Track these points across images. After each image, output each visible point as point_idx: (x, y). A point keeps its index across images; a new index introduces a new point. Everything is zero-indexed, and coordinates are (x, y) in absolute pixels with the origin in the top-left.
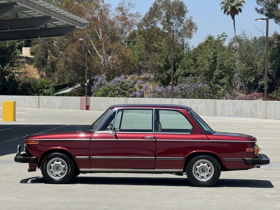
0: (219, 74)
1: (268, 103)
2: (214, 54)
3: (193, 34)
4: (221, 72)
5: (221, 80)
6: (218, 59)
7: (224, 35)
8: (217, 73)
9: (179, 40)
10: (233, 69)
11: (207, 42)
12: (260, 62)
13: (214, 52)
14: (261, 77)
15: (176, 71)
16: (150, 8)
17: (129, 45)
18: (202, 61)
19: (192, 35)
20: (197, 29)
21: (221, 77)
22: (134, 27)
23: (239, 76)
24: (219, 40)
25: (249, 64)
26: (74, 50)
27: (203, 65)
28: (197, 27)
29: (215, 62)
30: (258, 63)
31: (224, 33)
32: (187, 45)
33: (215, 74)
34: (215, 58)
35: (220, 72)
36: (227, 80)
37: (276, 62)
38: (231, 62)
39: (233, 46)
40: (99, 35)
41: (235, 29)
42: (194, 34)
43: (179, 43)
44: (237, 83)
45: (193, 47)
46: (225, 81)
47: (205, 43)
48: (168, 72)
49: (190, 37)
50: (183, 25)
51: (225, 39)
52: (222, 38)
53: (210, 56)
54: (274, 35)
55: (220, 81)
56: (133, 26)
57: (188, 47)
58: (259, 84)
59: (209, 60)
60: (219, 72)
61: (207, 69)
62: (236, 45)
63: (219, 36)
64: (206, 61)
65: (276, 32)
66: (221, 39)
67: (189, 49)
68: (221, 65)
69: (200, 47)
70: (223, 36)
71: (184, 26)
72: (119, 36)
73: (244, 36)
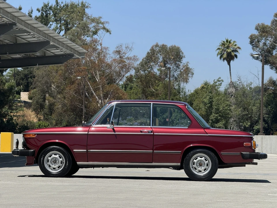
0: (215, 118)
1: (264, 138)
2: (210, 99)
3: (189, 79)
4: (217, 116)
5: (217, 124)
6: (213, 103)
7: (219, 79)
8: (213, 117)
9: (175, 85)
10: (228, 114)
11: (203, 88)
12: (255, 108)
13: (210, 97)
14: (257, 122)
15: (172, 115)
16: (147, 52)
17: (126, 91)
18: (198, 105)
19: (188, 79)
20: (193, 74)
21: (217, 121)
22: (131, 70)
23: (235, 121)
24: (215, 84)
25: (244, 109)
26: (72, 92)
27: (199, 109)
28: (193, 72)
29: (211, 107)
30: (254, 108)
31: (220, 78)
32: (183, 89)
33: (211, 118)
34: (211, 103)
35: (216, 116)
36: (223, 124)
37: (271, 107)
38: (226, 106)
39: (229, 92)
40: (97, 78)
41: (231, 75)
42: (190, 79)
43: (176, 88)
44: (233, 128)
45: (189, 91)
46: (221, 125)
47: (201, 89)
48: (165, 116)
49: (187, 82)
50: (180, 70)
51: (221, 83)
52: (218, 83)
53: (206, 100)
54: (270, 80)
55: (216, 125)
56: (130, 69)
57: (184, 91)
58: (255, 128)
59: (205, 104)
60: (215, 116)
61: (203, 113)
62: (232, 90)
63: (215, 81)
64: (202, 105)
65: (271, 77)
66: (217, 84)
67: (185, 93)
68: (217, 109)
69: (196, 92)
70: (219, 81)
71: (180, 71)
72: (117, 78)
73: (240, 81)
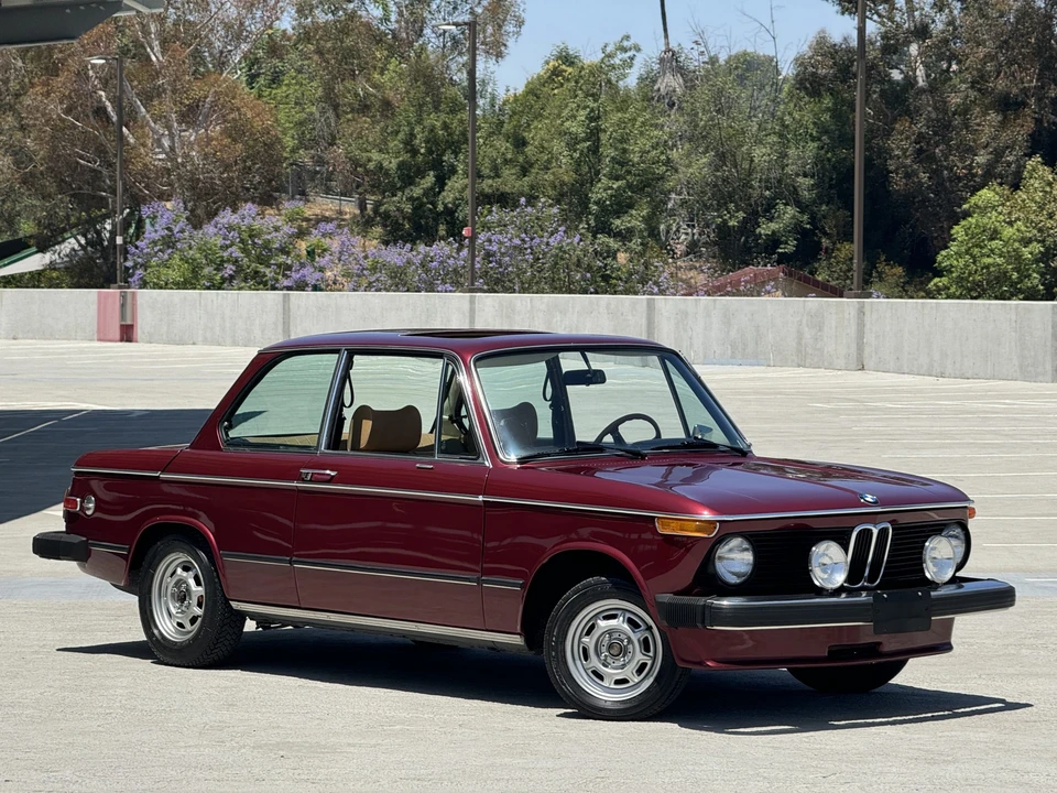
0: (612, 196)
1: (867, 310)
2: (592, 119)
3: (508, 44)
4: (619, 187)
5: (618, 218)
6: (604, 137)
7: (625, 44)
8: (600, 191)
9: (454, 67)
10: (662, 178)
11: (556, 72)
12: (764, 150)
13: (592, 110)
14: (769, 209)
15: (446, 184)
17: (253, 88)
18: (546, 145)
19: (505, 45)
20: (523, 22)
21: (621, 206)
22: (285, 14)
23: (684, 203)
24: (608, 63)
25: (722, 157)
26: (56, 109)
27: (549, 161)
28: (523, 15)
29: (595, 150)
30: (759, 153)
31: (627, 38)
32: (484, 83)
33: (594, 197)
34: (594, 135)
35: (615, 186)
36: (643, 217)
37: (822, 148)
38: (653, 148)
39: (659, 89)
40: (152, 49)
41: (665, 24)
42: (511, 43)
43: (454, 78)
44: (678, 231)
45: (508, 91)
46: (634, 223)
47: (550, 77)
48: (417, 192)
49: (499, 55)
50: (468, 6)
51: (632, 59)
52: (621, 56)
53: (575, 128)
54: (818, 43)
55: (618, 222)
56: (282, 13)
57: (490, 90)
58: (763, 232)
59: (573, 143)
60: (611, 188)
61: (566, 178)
62: (670, 83)
63: (608, 50)
64: (558, 146)
65: (823, 31)
66: (618, 62)
67: (493, 98)
68: (622, 162)
69: (533, 91)
70: (625, 50)
71: (472, 13)
72: (229, 48)
73: (703, 49)
